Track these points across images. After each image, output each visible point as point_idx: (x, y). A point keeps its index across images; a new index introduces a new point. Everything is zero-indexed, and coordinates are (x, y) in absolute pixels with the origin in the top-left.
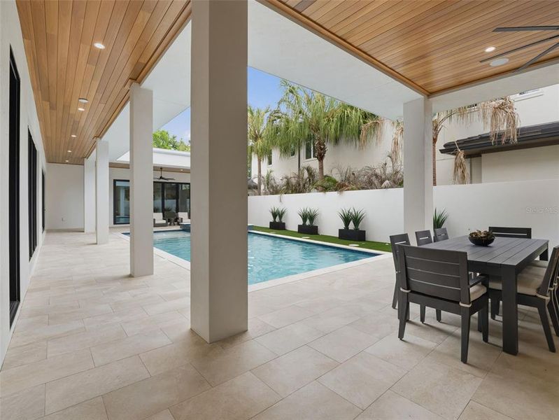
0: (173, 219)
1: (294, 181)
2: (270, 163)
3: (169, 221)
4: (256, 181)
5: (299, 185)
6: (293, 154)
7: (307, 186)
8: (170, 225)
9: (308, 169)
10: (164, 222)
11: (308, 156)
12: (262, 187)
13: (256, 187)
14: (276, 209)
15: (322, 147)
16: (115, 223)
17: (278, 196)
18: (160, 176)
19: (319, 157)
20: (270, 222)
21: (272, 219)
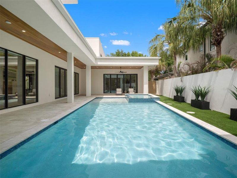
1: (194, 66)
10: (121, 93)
16: (104, 93)
17: (180, 77)
18: (121, 72)
19: (216, 43)
20: (174, 96)
21: (175, 94)
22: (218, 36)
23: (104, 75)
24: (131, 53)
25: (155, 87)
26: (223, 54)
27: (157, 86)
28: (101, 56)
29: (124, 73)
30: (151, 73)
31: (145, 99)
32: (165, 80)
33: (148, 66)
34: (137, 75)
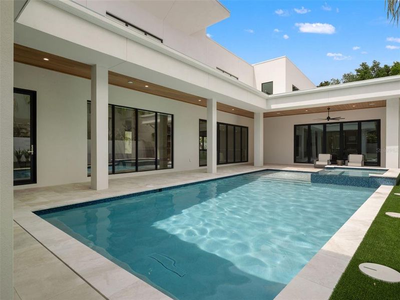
16: (295, 162)
18: (329, 118)
23: (295, 126)
28: (294, 89)
29: (341, 120)
34: (378, 121)
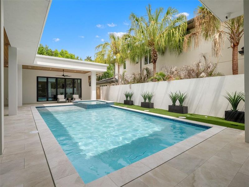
0: (70, 99)
1: (138, 77)
2: (125, 68)
3: (68, 99)
4: (117, 77)
5: (142, 78)
6: (138, 63)
7: (146, 79)
8: (68, 102)
9: (147, 69)
10: (65, 100)
11: (146, 63)
12: (120, 80)
13: (117, 81)
14: (128, 93)
15: (155, 55)
16: (38, 101)
17: (129, 85)
18: (63, 75)
19: (153, 61)
20: (124, 101)
21: (125, 99)
22: (155, 57)
23: (38, 77)
24: (59, 51)
25: (99, 93)
26: (158, 70)
27: (101, 91)
29: (66, 77)
30: (99, 79)
31: (92, 105)
32: (112, 86)
33: (96, 72)
34: (81, 79)
